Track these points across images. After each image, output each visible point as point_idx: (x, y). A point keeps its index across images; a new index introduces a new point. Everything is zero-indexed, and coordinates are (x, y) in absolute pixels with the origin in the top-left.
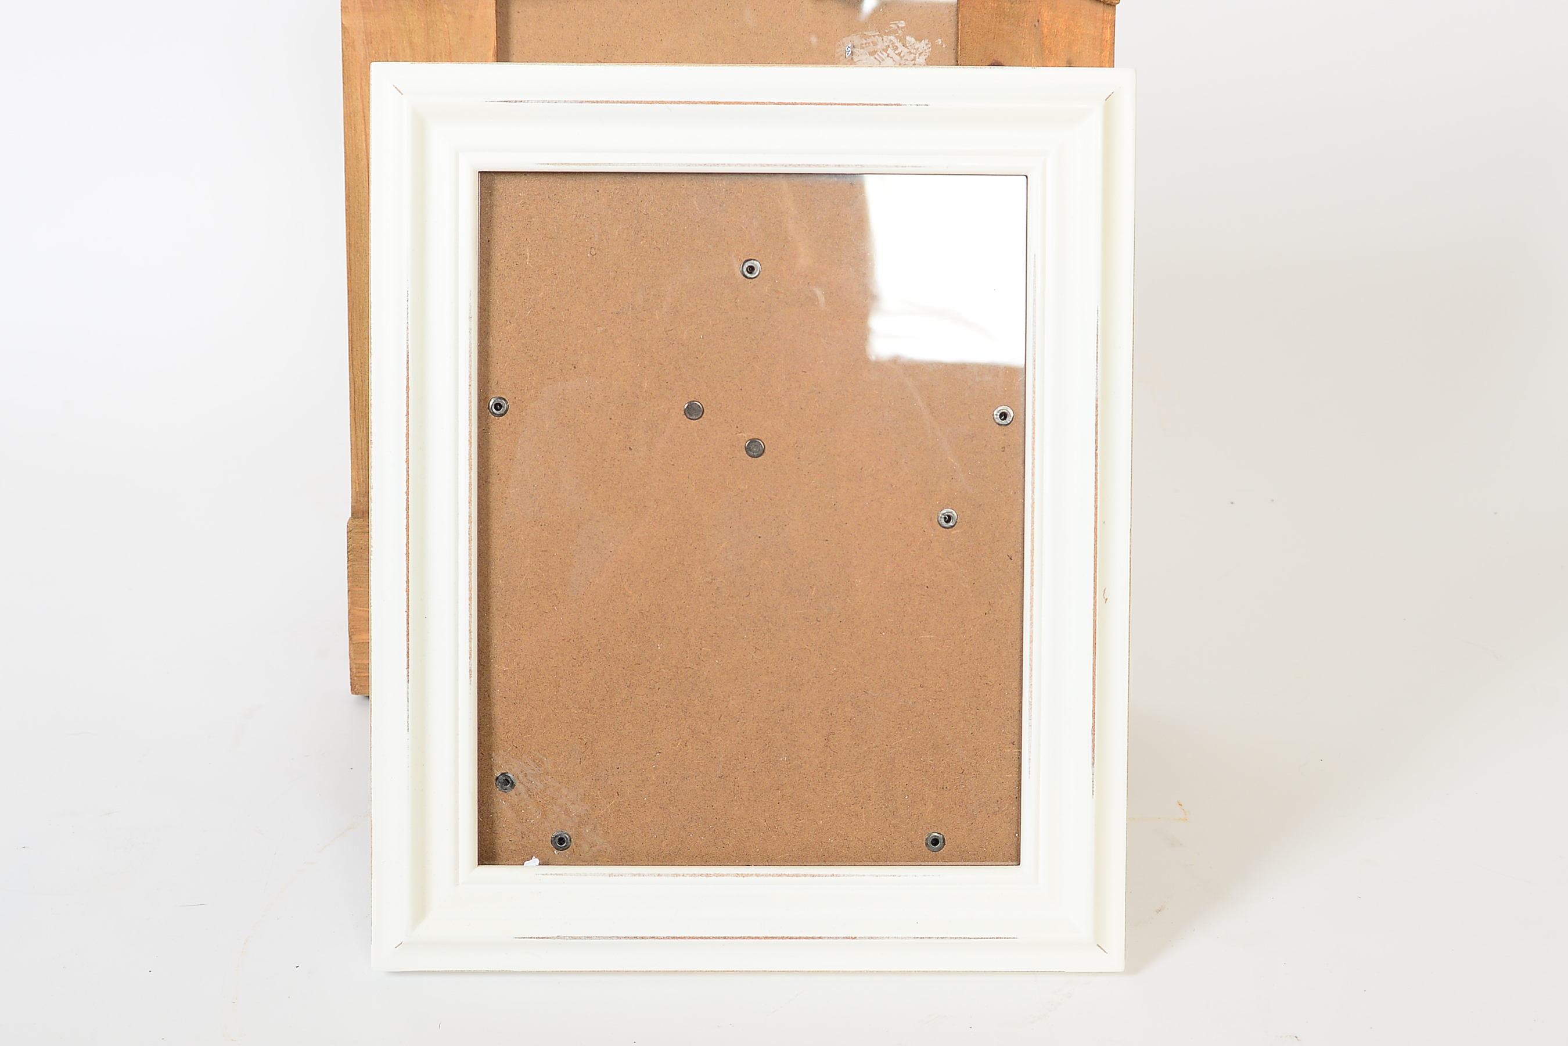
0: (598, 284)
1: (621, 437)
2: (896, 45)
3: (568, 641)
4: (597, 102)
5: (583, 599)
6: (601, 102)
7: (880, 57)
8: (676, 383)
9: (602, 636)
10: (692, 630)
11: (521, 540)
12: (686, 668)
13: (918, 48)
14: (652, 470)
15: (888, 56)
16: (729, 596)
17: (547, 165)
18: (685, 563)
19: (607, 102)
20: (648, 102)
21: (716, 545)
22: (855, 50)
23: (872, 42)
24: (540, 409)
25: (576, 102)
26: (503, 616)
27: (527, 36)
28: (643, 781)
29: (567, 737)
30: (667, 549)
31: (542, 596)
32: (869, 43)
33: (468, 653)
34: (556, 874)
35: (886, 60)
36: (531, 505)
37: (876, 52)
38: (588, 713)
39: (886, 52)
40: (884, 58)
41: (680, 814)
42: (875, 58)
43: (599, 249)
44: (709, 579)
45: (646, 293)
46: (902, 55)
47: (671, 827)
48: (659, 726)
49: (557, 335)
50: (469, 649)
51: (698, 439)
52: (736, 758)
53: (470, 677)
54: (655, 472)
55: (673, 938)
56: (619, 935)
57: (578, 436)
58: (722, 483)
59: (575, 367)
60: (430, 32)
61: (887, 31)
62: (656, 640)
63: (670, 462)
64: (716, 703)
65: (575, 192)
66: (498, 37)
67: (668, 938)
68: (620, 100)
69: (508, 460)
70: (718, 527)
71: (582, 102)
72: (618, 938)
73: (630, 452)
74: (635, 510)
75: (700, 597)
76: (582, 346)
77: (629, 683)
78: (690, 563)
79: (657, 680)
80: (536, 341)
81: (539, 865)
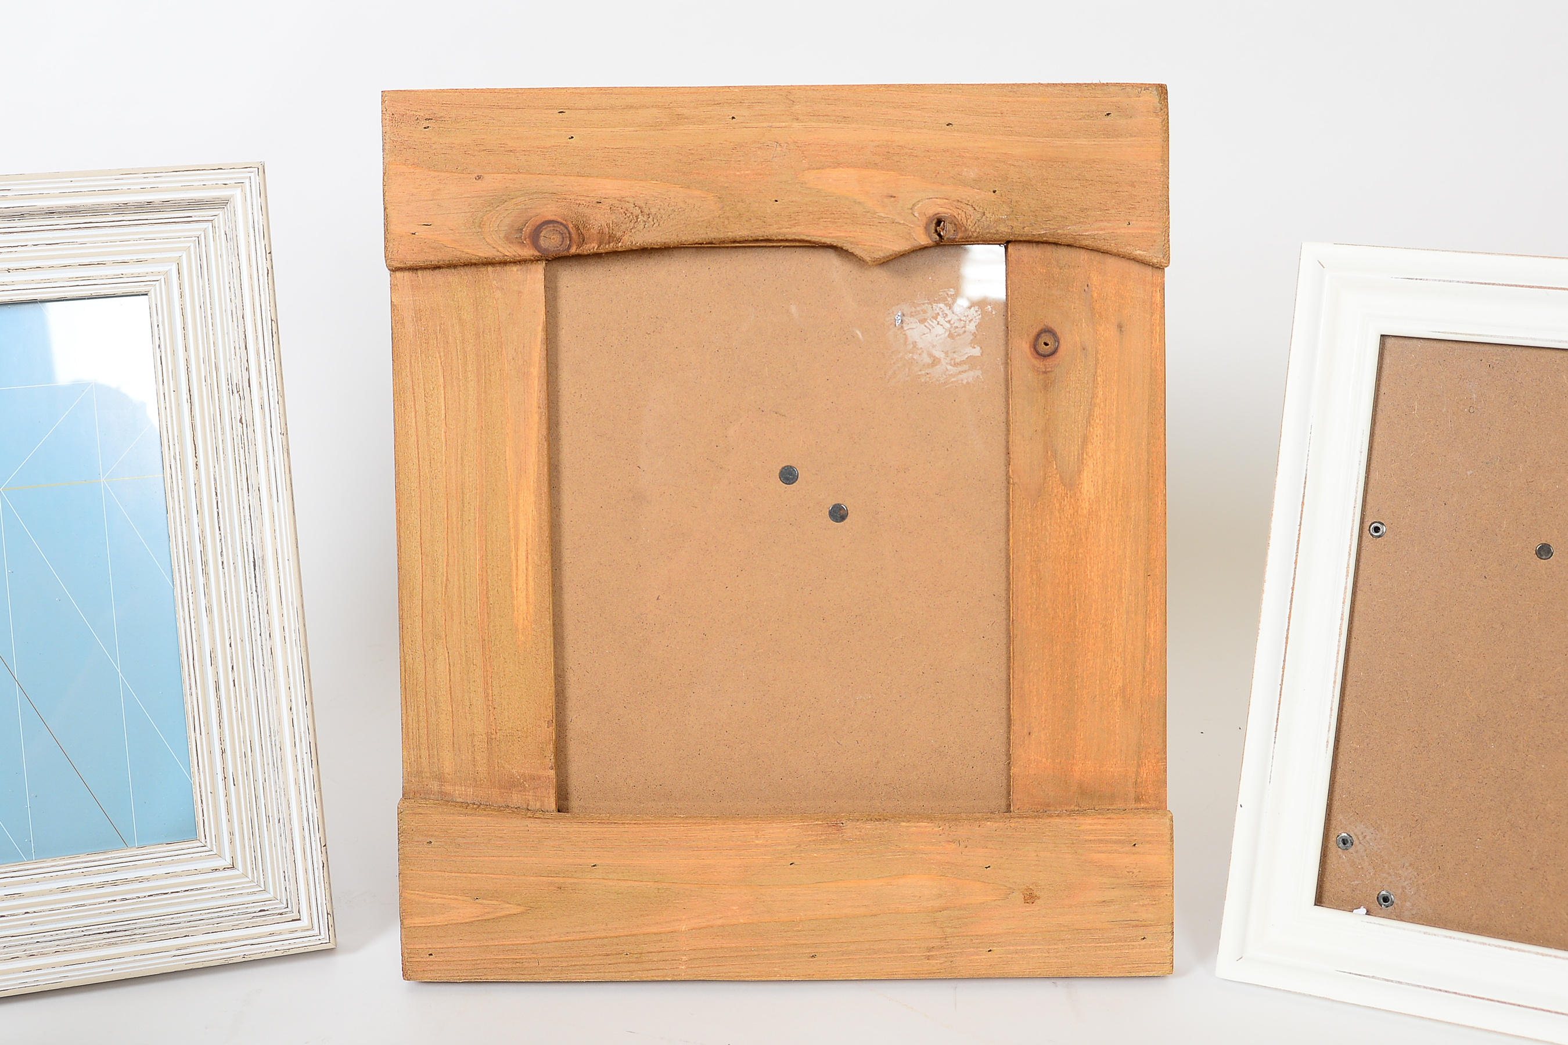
0: (1473, 437)
1: (1478, 566)
2: (946, 312)
3: (1413, 732)
4: (1486, 284)
5: (1430, 698)
6: (1489, 284)
7: (930, 325)
8: (1532, 527)
9: (1442, 732)
10: (1522, 738)
11: (1383, 642)
12: (1512, 770)
13: (968, 316)
14: (1502, 598)
15: (938, 324)
16: (1557, 713)
17: (1438, 333)
18: (1522, 680)
19: (1494, 284)
20: (1529, 287)
21: (1551, 668)
22: (904, 318)
23: (922, 310)
24: (1412, 535)
25: (1467, 282)
26: (1361, 702)
27: (576, 310)
28: (1463, 861)
29: (1401, 813)
30: (1508, 666)
31: (1395, 690)
32: (919, 311)
33: (1328, 727)
34: (1379, 924)
35: (936, 328)
36: (1395, 614)
37: (927, 319)
38: (1422, 794)
39: (936, 320)
40: (934, 326)
41: (1491, 894)
42: (925, 326)
43: (1477, 409)
44: (1541, 697)
45: (1514, 449)
46: (952, 322)
47: (1482, 904)
48: (1483, 816)
49: (1433, 475)
50: (1328, 724)
51: (1545, 576)
52: (1547, 854)
53: (1327, 747)
54: (1504, 600)
55: (1473, 997)
56: (1425, 985)
57: (1442, 561)
58: (1562, 616)
59: (1445, 504)
60: (479, 308)
61: (936, 299)
62: (1488, 742)
63: (1518, 593)
64: (1535, 804)
65: (1462, 359)
66: (547, 312)
67: (1469, 996)
68: (1505, 283)
69: (1380, 574)
70: (1554, 654)
71: (1472, 283)
72: (1425, 987)
73: (1485, 580)
74: (1483, 629)
75: (1532, 711)
76: (1453, 487)
77: (1460, 775)
78: (1526, 680)
79: (1485, 776)
80: (1415, 479)
81: (1366, 914)
